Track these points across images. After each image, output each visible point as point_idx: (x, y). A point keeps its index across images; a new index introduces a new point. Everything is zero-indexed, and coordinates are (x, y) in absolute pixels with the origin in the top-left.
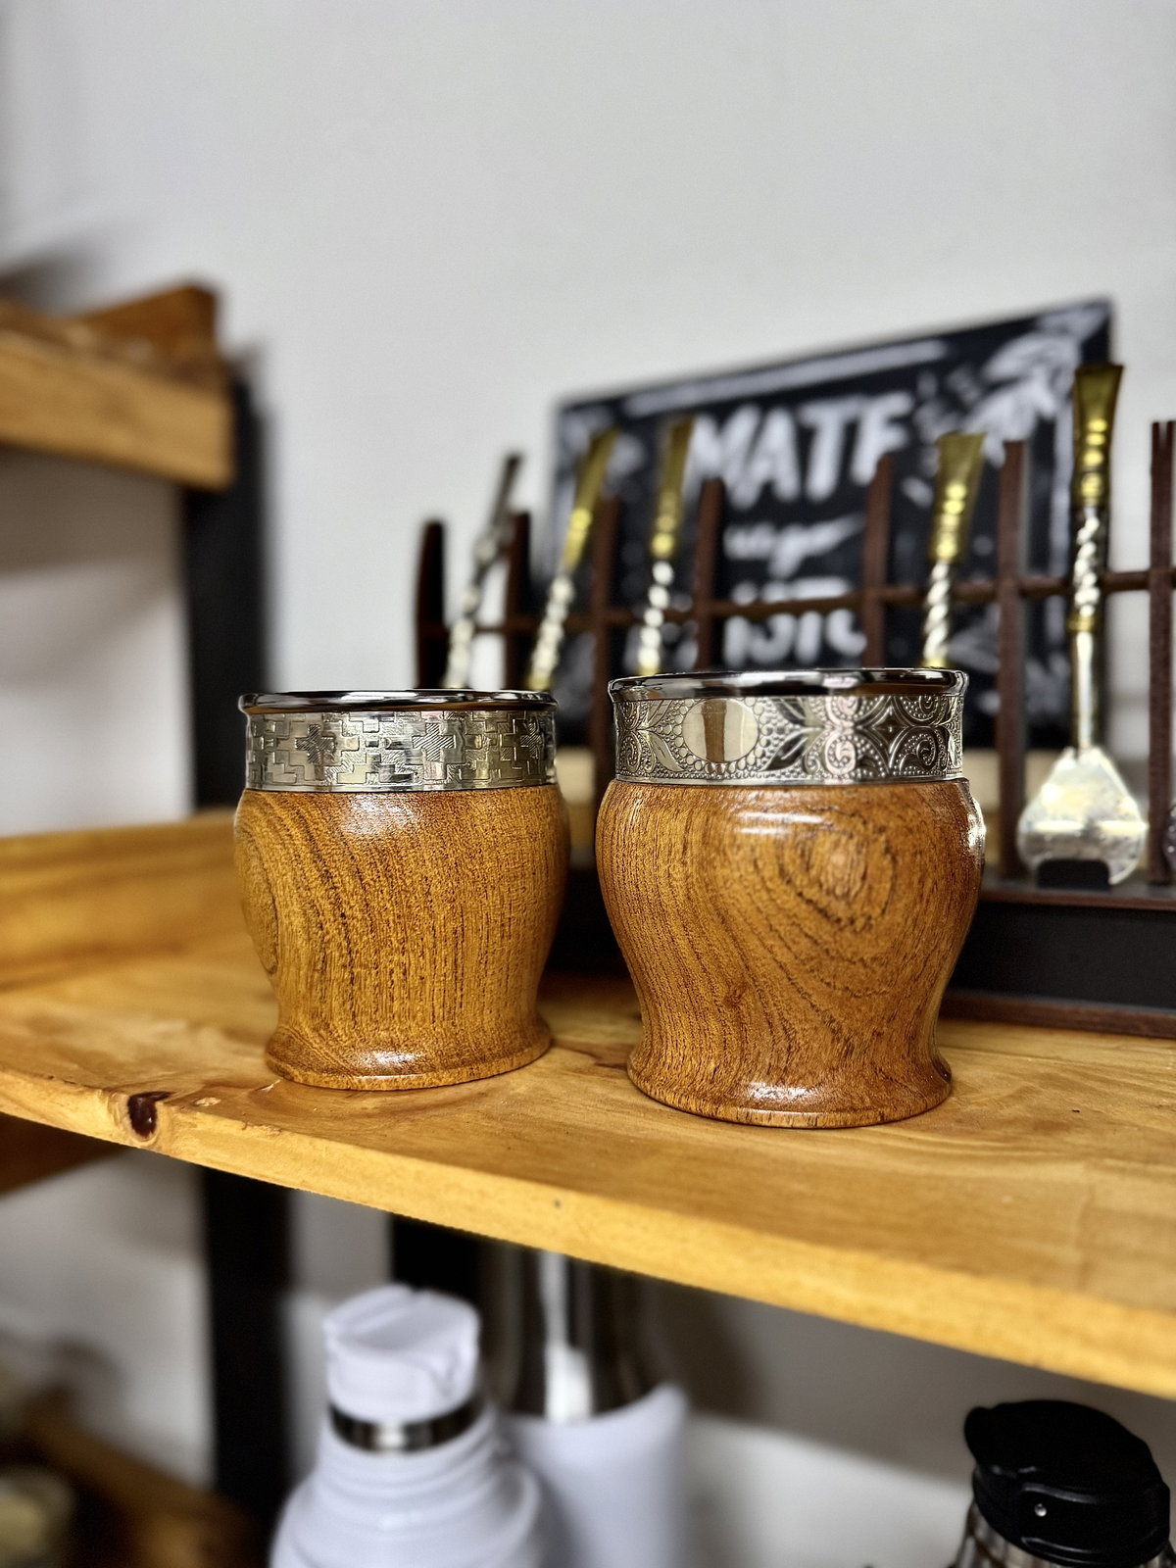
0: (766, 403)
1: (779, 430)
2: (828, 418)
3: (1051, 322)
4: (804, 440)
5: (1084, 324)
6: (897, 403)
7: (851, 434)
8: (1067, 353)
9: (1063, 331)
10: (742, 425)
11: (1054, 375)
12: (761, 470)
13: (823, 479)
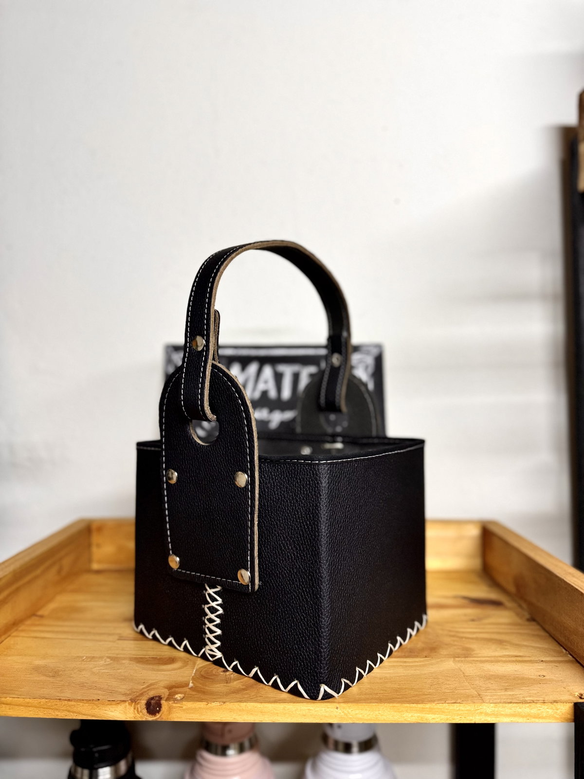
0: (263, 361)
1: (268, 371)
2: (287, 371)
3: (364, 349)
4: (278, 378)
5: (375, 352)
6: (313, 369)
7: (296, 377)
8: (370, 361)
9: (368, 353)
10: (253, 368)
11: (366, 368)
12: (261, 387)
13: (286, 393)
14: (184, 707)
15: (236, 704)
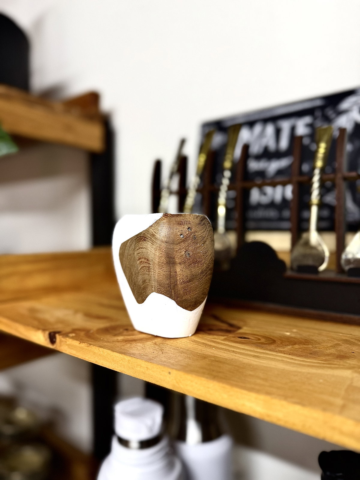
0: (266, 121)
1: (270, 129)
2: (286, 125)
4: (278, 132)
6: (307, 120)
7: (293, 129)
10: (258, 128)
12: (264, 142)
13: (284, 143)
14: (68, 343)
15: (97, 348)
